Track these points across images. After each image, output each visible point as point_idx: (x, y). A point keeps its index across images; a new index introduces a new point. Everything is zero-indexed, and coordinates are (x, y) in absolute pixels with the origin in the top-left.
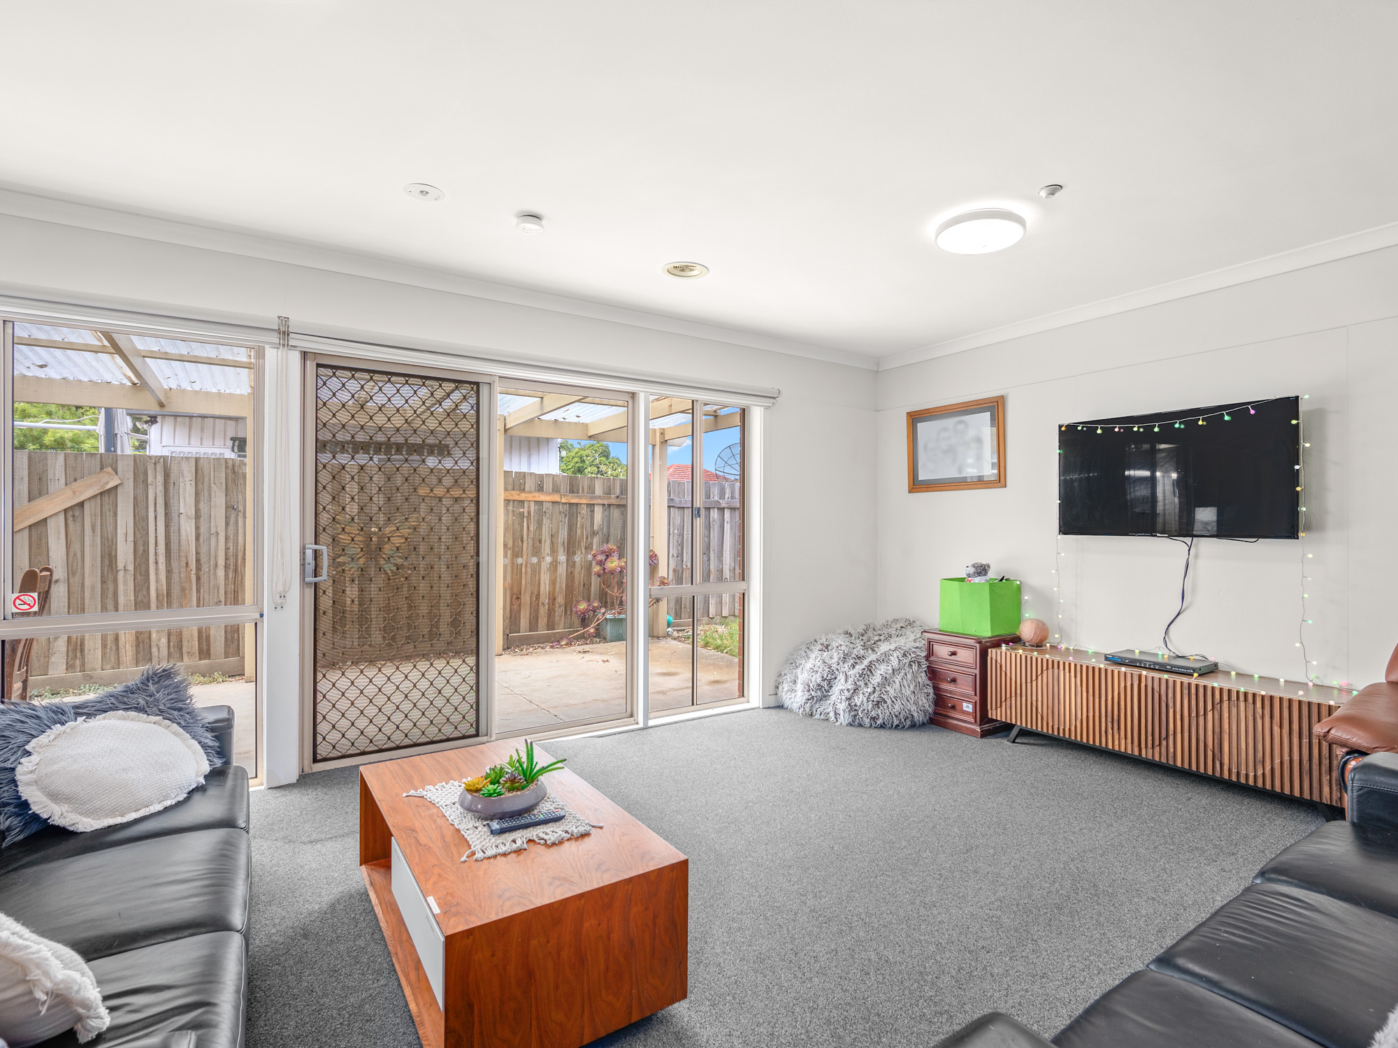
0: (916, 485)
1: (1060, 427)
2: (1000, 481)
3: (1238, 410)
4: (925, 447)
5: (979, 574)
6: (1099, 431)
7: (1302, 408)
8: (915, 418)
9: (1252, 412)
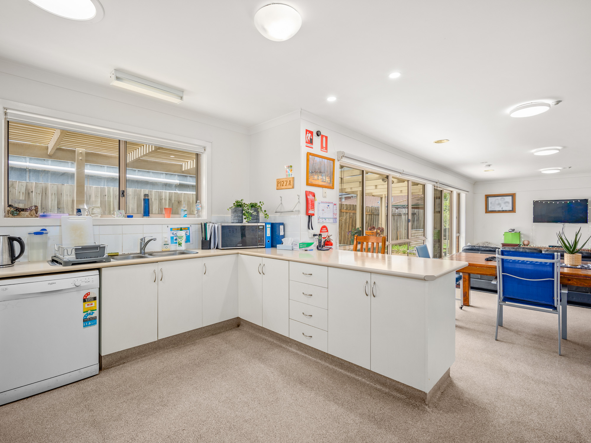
0: (487, 211)
1: (534, 201)
2: (513, 210)
3: (576, 201)
4: (491, 203)
5: (513, 231)
6: (544, 203)
7: (589, 201)
8: (487, 197)
9: (579, 201)
